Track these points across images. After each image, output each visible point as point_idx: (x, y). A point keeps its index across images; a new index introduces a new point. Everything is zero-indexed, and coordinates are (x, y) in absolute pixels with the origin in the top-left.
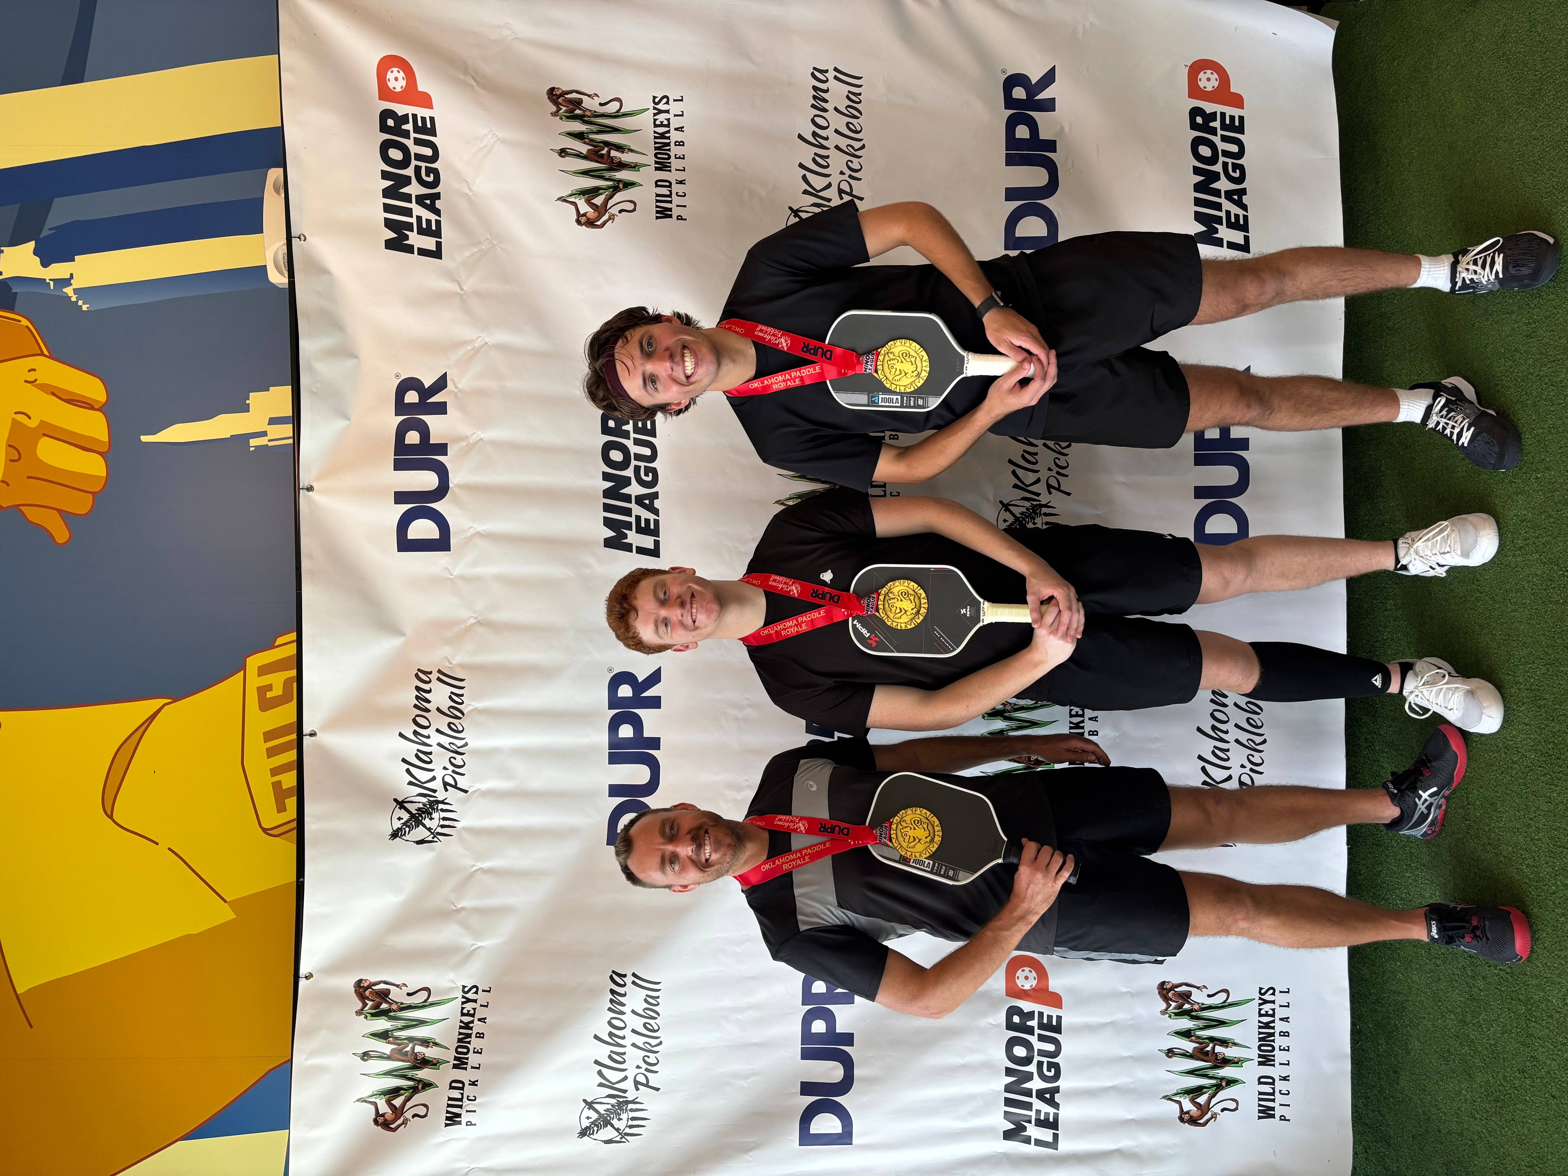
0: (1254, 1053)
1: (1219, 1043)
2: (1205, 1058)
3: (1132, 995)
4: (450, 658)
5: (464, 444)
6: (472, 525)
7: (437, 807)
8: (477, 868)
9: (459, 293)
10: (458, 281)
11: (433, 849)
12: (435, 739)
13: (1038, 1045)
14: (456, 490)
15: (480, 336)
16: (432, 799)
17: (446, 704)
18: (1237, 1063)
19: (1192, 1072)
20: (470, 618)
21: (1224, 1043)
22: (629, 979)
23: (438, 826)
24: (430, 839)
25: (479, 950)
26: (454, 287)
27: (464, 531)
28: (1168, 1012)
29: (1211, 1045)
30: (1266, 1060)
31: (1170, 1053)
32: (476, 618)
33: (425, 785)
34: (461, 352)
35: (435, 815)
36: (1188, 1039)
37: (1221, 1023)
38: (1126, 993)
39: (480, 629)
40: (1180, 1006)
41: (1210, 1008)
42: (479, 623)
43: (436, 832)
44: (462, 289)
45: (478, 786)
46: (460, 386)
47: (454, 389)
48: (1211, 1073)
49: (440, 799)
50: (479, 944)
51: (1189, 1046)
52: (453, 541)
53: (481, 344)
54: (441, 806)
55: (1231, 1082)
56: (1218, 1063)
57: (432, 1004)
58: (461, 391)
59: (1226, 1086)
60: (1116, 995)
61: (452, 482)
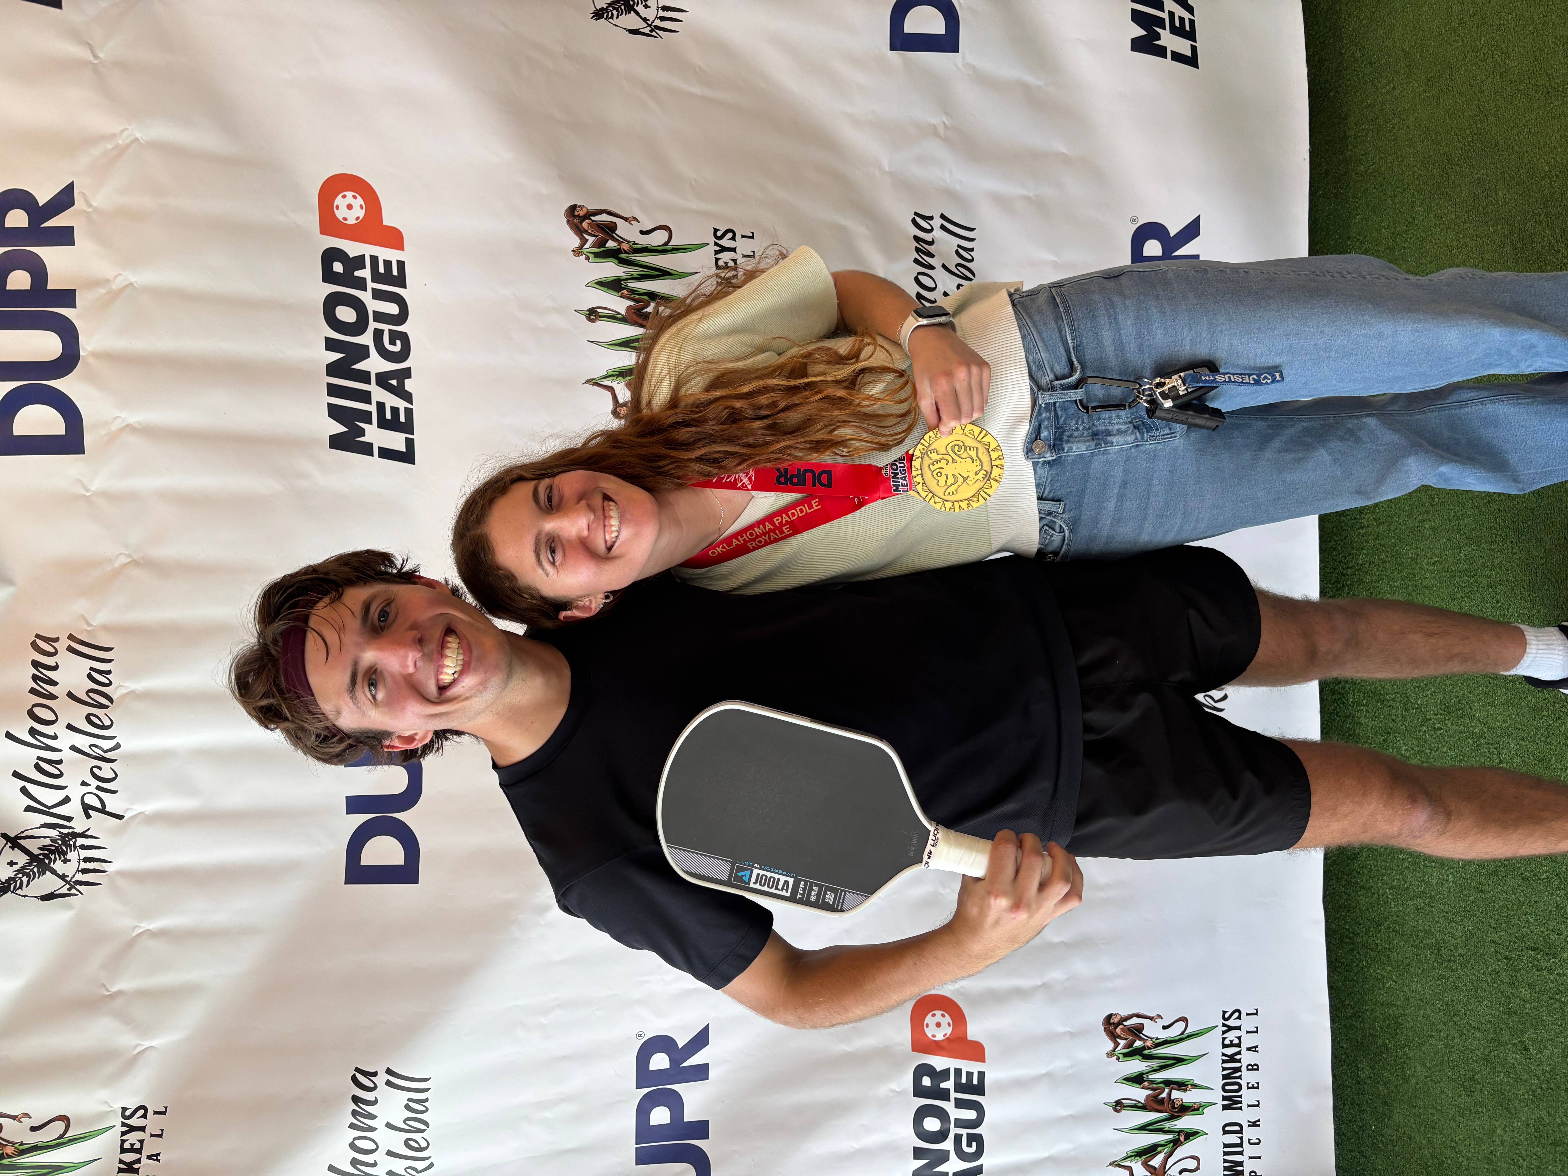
0: (1217, 1096)
1: (1176, 1087)
2: (1160, 1108)
3: (1072, 1035)
4: (88, 618)
5: (103, 291)
6: (118, 414)
7: (75, 843)
8: (141, 930)
9: (91, 62)
10: (89, 44)
11: (70, 907)
12: (66, 740)
13: (955, 1113)
14: (91, 360)
15: (126, 129)
16: (65, 831)
17: (81, 687)
18: (1198, 1109)
19: (1144, 1128)
20: (121, 554)
21: (1182, 1085)
22: (381, 1079)
23: (78, 870)
24: (64, 891)
25: (147, 1053)
26: (83, 53)
27: (106, 423)
28: (1116, 1053)
29: (1167, 1090)
30: (1232, 1103)
31: (1118, 1106)
32: (129, 556)
33: (52, 811)
34: (96, 152)
35: (72, 855)
36: (1139, 1086)
37: (1179, 1061)
38: (1065, 1033)
39: (136, 572)
40: (1130, 1045)
41: (1166, 1042)
42: (135, 563)
43: (74, 880)
44: (96, 56)
45: (138, 808)
46: (95, 204)
47: (84, 207)
48: (1167, 1126)
49: (79, 830)
50: (147, 1044)
51: (1140, 1094)
52: (88, 439)
53: (128, 141)
54: (80, 841)
55: (1190, 1135)
56: (1176, 1112)
57: (72, 1141)
58: (97, 211)
59: (1185, 1140)
60: (1051, 1038)
61: (85, 349)
